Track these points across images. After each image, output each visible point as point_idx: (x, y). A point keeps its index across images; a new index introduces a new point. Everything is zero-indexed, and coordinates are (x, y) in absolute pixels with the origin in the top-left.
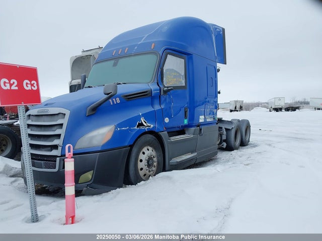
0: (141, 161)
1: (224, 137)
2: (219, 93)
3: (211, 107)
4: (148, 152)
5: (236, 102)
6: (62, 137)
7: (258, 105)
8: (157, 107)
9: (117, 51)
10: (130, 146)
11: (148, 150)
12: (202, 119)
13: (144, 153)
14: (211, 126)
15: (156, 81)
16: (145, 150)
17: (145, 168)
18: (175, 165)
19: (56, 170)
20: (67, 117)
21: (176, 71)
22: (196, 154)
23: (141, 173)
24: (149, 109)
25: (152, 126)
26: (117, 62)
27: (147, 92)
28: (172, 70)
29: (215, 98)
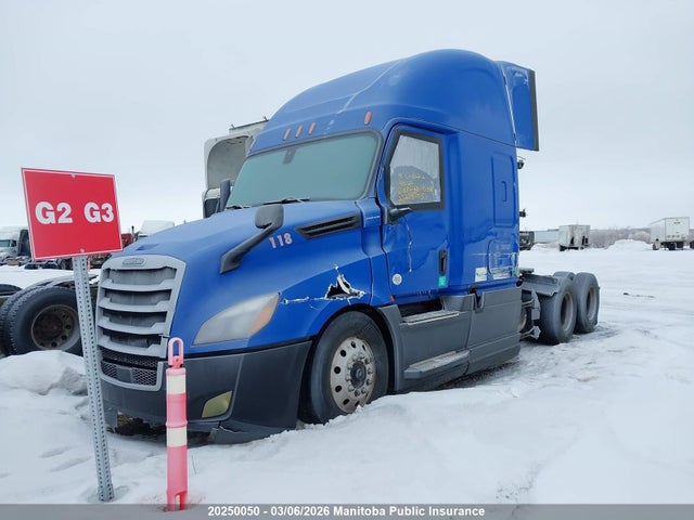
0: (338, 370)
1: (536, 315)
2: (523, 214)
3: (504, 247)
4: (353, 351)
5: (573, 228)
6: (169, 317)
7: (624, 234)
8: (375, 251)
9: (294, 129)
10: (311, 338)
11: (354, 346)
12: (480, 275)
13: (343, 353)
14: (502, 290)
15: (372, 195)
16: (346, 345)
17: (347, 386)
18: (417, 379)
19: (156, 388)
20: (180, 276)
21: (418, 172)
22: (465, 354)
23: (338, 398)
24: (358, 256)
25: (362, 293)
26: (293, 154)
27: (350, 219)
28: (411, 170)
29: (513, 226)
